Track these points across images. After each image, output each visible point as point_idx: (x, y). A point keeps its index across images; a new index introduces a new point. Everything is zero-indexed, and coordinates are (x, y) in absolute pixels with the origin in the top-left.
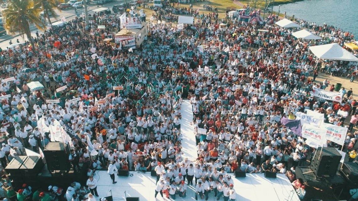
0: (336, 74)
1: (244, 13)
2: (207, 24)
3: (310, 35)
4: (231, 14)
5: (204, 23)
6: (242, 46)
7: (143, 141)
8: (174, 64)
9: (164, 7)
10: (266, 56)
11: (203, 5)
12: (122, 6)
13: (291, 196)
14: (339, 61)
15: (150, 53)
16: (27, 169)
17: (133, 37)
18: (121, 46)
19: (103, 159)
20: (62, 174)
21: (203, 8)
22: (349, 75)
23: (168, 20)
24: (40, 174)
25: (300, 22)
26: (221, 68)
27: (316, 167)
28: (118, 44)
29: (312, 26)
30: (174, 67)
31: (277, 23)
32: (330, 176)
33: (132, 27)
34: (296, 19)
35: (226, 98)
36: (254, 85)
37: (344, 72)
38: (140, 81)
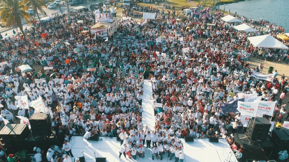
0: (269, 59)
1: (196, 11)
3: (249, 29)
4: (185, 11)
5: (164, 19)
6: (194, 37)
7: (111, 113)
8: (138, 51)
9: (131, 6)
10: (213, 45)
11: (163, 5)
12: (98, 5)
15: (119, 42)
16: (16, 135)
17: (105, 29)
21: (163, 7)
22: (279, 60)
24: (26, 139)
25: (241, 18)
26: (176, 54)
27: (250, 133)
28: (94, 35)
30: (138, 53)
31: (222, 18)
32: (262, 140)
33: (104, 21)
34: (238, 16)
35: (180, 78)
36: (203, 68)
37: (276, 57)
38: (111, 65)
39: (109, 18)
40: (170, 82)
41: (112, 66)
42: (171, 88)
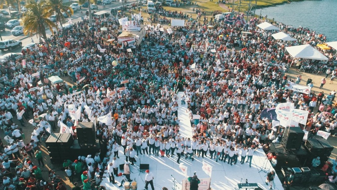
0: (308, 71)
1: (229, 17)
2: (197, 26)
3: (287, 37)
4: (218, 17)
5: (194, 26)
6: (227, 46)
7: (148, 124)
8: (169, 62)
9: (157, 10)
10: (249, 55)
11: (192, 9)
12: (119, 9)
13: (265, 163)
14: (311, 60)
15: (148, 52)
16: (63, 143)
17: (133, 39)
18: (123, 46)
19: (116, 138)
20: (89, 147)
21: (192, 11)
22: (319, 72)
23: (162, 22)
24: (72, 147)
25: (279, 25)
26: (210, 65)
28: (121, 45)
29: (290, 28)
30: (169, 64)
31: (258, 26)
32: (296, 149)
33: (132, 30)
34: (275, 22)
35: (215, 91)
36: (238, 80)
37: (315, 69)
38: (142, 76)
39: (137, 27)
40: (205, 95)
41: (143, 78)
42: (206, 100)
